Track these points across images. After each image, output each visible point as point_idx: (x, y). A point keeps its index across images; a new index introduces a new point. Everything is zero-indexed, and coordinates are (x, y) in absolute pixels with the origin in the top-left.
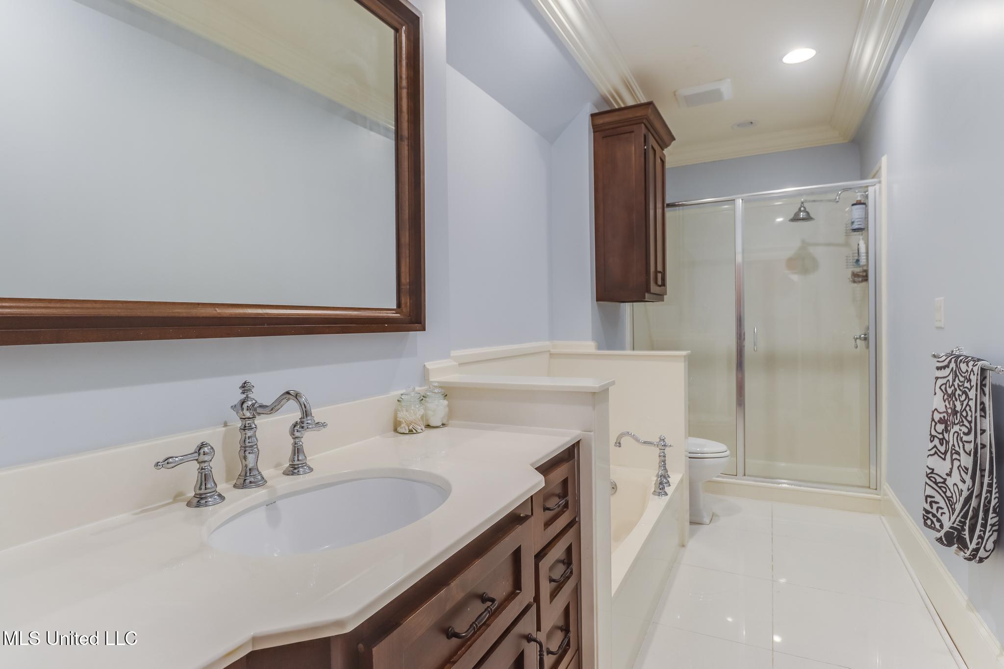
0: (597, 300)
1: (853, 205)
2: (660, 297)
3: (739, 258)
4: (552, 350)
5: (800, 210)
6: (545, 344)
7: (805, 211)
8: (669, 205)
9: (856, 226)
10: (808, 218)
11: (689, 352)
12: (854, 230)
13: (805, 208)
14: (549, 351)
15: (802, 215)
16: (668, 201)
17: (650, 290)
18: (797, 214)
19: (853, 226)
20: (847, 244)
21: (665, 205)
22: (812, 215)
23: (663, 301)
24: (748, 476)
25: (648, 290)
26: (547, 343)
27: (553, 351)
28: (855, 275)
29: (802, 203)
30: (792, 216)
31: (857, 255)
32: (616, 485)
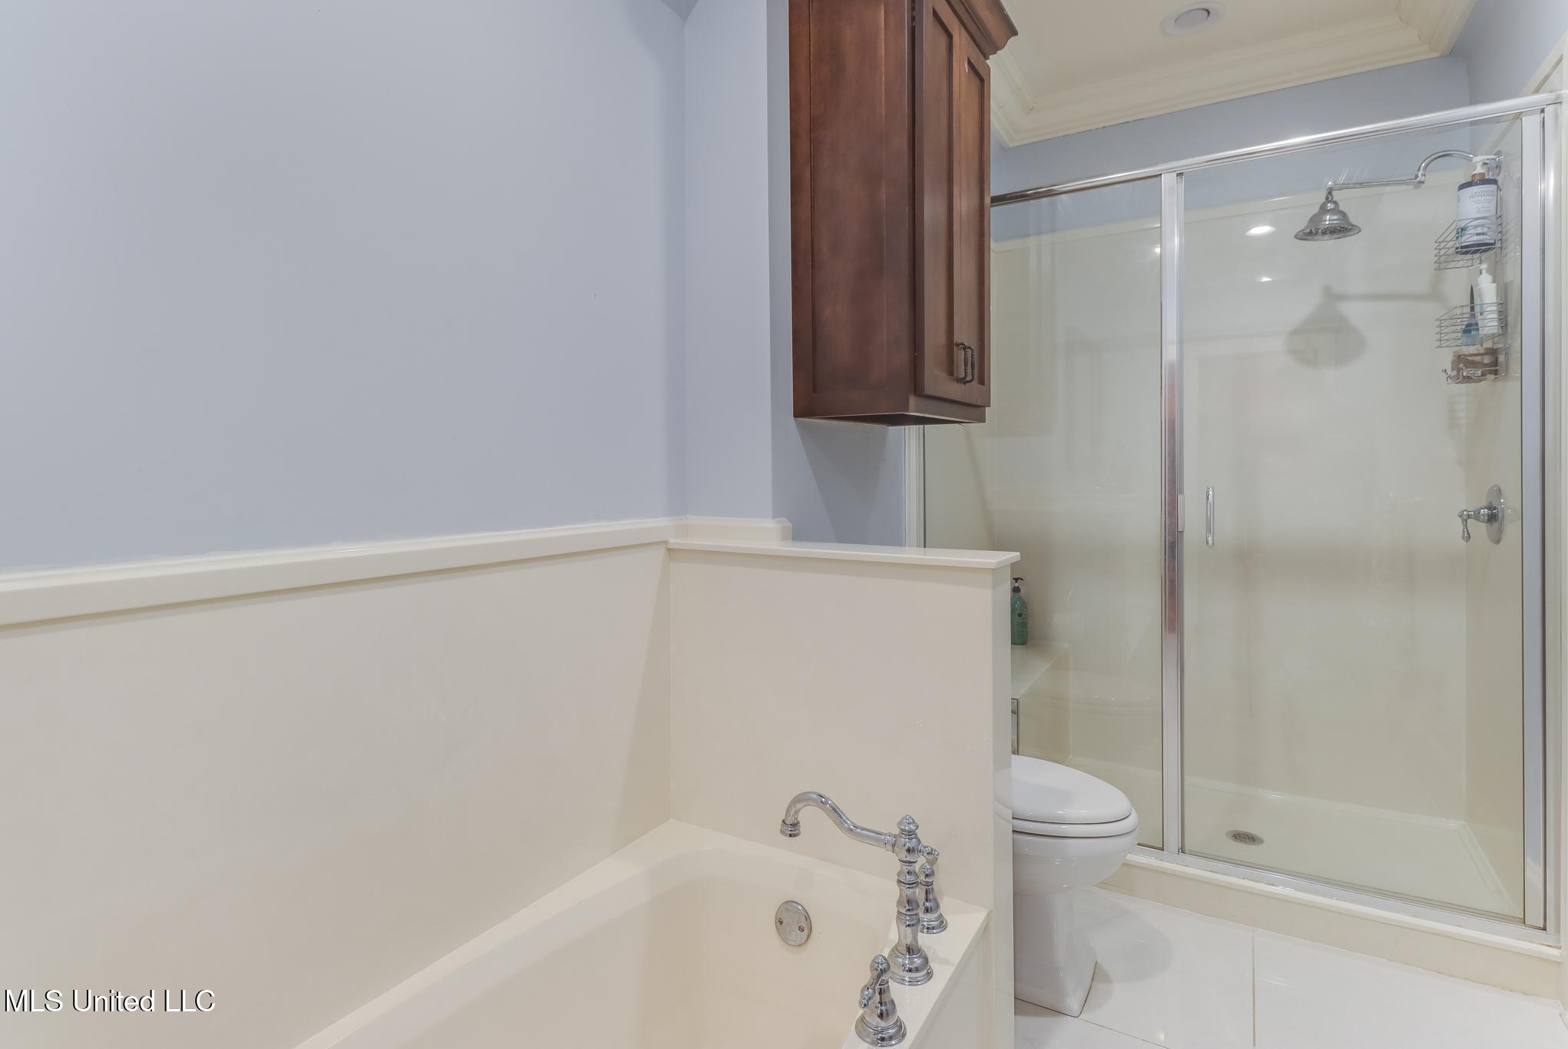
0: (796, 416)
1: (1462, 187)
2: (973, 410)
3: (1171, 353)
4: (671, 541)
5: (1323, 210)
6: (658, 525)
7: (1336, 210)
8: (998, 200)
9: (1470, 238)
10: (1343, 229)
11: (1014, 556)
12: (1466, 250)
13: (1335, 203)
14: (666, 542)
15: (1329, 220)
16: (996, 188)
17: (923, 389)
18: (1316, 219)
19: (1464, 239)
20: (1435, 294)
21: (987, 201)
22: (1353, 219)
23: (982, 420)
24: (1193, 854)
25: (916, 386)
26: (663, 522)
27: (674, 542)
28: (1461, 361)
29: (1330, 192)
30: (1302, 224)
31: (1467, 310)
32: (807, 918)
